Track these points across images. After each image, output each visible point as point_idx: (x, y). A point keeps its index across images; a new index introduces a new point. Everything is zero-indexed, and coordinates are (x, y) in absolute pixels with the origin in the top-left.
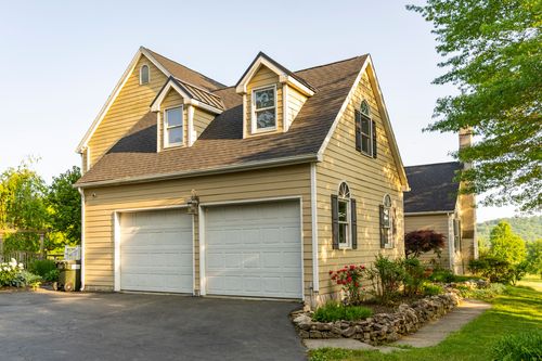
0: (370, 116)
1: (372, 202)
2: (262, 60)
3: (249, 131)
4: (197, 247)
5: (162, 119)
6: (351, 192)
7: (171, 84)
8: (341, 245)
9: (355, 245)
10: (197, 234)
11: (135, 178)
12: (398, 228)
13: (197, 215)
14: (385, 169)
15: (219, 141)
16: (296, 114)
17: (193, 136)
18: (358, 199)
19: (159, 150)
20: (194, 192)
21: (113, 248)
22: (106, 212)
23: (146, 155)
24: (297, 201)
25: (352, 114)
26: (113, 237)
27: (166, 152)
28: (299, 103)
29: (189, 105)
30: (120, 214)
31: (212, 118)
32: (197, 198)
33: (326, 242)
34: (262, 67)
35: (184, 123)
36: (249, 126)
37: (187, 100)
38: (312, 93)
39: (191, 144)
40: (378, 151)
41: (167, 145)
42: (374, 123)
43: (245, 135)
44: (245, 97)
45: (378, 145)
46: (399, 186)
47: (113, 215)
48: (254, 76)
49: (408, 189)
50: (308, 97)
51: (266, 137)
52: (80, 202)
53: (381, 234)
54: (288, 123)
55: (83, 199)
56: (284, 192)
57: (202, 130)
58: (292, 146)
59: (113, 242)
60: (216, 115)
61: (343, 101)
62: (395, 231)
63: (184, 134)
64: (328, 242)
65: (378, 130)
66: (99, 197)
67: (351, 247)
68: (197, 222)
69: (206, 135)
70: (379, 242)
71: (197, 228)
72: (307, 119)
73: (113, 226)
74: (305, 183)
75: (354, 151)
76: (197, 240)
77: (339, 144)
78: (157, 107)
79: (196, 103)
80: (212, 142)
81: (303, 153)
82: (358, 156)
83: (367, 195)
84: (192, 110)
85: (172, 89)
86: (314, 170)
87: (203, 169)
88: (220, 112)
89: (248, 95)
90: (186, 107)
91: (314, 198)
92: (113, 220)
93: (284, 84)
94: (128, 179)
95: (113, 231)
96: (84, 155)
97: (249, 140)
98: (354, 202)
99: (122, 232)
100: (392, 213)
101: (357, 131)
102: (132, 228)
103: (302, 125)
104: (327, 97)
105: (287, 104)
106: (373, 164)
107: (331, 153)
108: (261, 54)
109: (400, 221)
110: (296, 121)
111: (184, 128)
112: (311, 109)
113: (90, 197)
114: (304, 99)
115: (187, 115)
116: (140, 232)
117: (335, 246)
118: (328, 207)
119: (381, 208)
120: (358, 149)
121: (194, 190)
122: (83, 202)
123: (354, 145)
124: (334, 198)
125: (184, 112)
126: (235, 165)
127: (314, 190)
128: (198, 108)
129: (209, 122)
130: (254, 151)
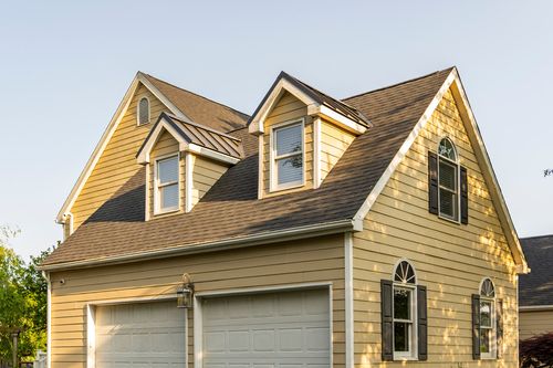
0: (459, 161)
1: (458, 291)
2: (284, 84)
3: (267, 189)
4: (192, 354)
5: (152, 174)
6: (417, 275)
7: (163, 123)
8: (397, 355)
9: (423, 355)
10: (191, 337)
11: (111, 258)
12: (506, 329)
13: (191, 310)
14: (483, 240)
15: (228, 203)
16: (334, 161)
17: (193, 197)
18: (430, 286)
19: (148, 218)
20: (186, 277)
21: (85, 354)
22: (77, 305)
23: (130, 225)
24: (324, 290)
25: (423, 158)
26: (85, 339)
27: (158, 220)
28: (340, 145)
29: (187, 152)
30: (95, 308)
31: (224, 170)
32: (191, 286)
33: (369, 349)
34: (285, 94)
35: (180, 178)
36: (267, 180)
37: (183, 145)
38: (362, 130)
39: (189, 208)
40: (470, 212)
41: (158, 210)
42: (463, 170)
43: (261, 194)
44: (261, 139)
45: (470, 204)
46: (510, 265)
47: (85, 309)
48: (274, 108)
49: (526, 270)
50: (357, 135)
51: (289, 196)
52: (46, 291)
53: (474, 337)
54: (321, 175)
55: (49, 286)
56: (307, 276)
57: (207, 189)
58: (321, 208)
59: (85, 347)
60: (230, 166)
61: (403, 140)
62: (500, 333)
63: (180, 194)
64: (373, 350)
65: (471, 181)
66: (69, 284)
67: (416, 357)
68: (191, 319)
69: (213, 194)
70: (469, 350)
71: (191, 328)
72: (349, 169)
73: (85, 324)
74: (337, 264)
75: (426, 214)
76: (191, 346)
77: (396, 204)
78: (146, 156)
79: (198, 149)
80: (217, 204)
81: (334, 218)
82: (434, 222)
83: (449, 280)
84: (191, 159)
85: (164, 132)
86: (349, 245)
87: (198, 244)
88: (235, 161)
89: (266, 136)
90: (184, 155)
91: (350, 284)
92: (85, 316)
93: (315, 117)
94: (103, 258)
95: (85, 331)
96: (66, 225)
97: (266, 201)
98: (422, 290)
99: (97, 332)
100: (496, 306)
101: (432, 183)
102: (111, 327)
103: (340, 177)
104: (382, 135)
105: (319, 147)
106: (460, 233)
107: (381, 218)
108: (283, 75)
109: (510, 320)
110: (334, 171)
111: (180, 186)
112: (356, 154)
113: (57, 285)
114: (350, 139)
115: (184, 166)
116: (121, 333)
117: (387, 356)
118: (375, 298)
119: (475, 298)
120: (433, 210)
121: (186, 274)
122: (49, 291)
123: (426, 205)
124: (385, 285)
125: (181, 163)
126: (240, 238)
127: (350, 273)
128: (200, 157)
129: (218, 176)
130: (268, 217)
